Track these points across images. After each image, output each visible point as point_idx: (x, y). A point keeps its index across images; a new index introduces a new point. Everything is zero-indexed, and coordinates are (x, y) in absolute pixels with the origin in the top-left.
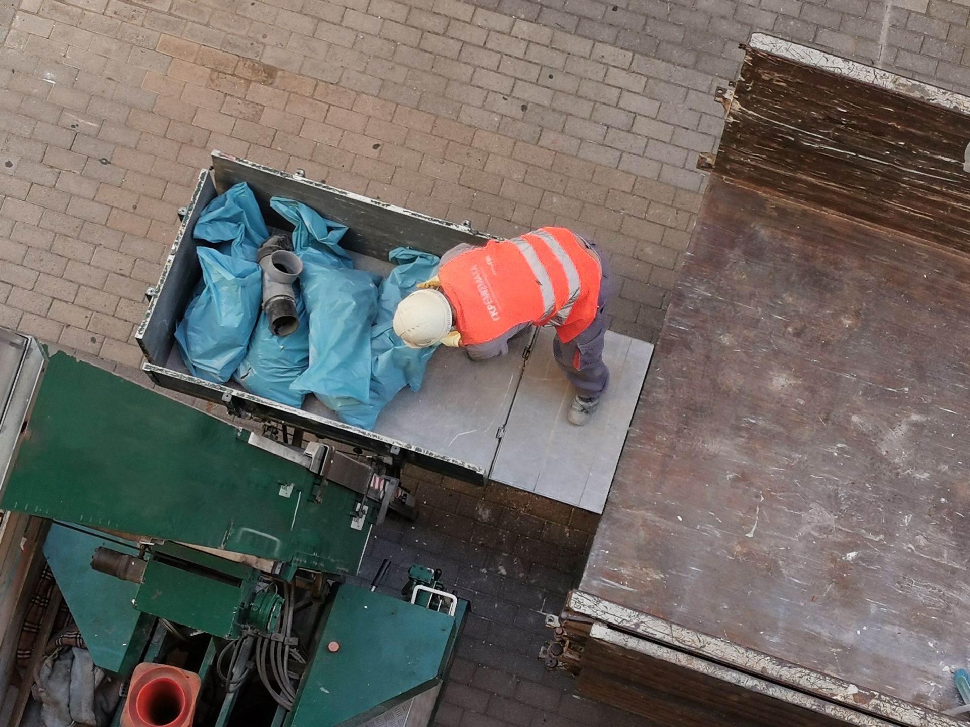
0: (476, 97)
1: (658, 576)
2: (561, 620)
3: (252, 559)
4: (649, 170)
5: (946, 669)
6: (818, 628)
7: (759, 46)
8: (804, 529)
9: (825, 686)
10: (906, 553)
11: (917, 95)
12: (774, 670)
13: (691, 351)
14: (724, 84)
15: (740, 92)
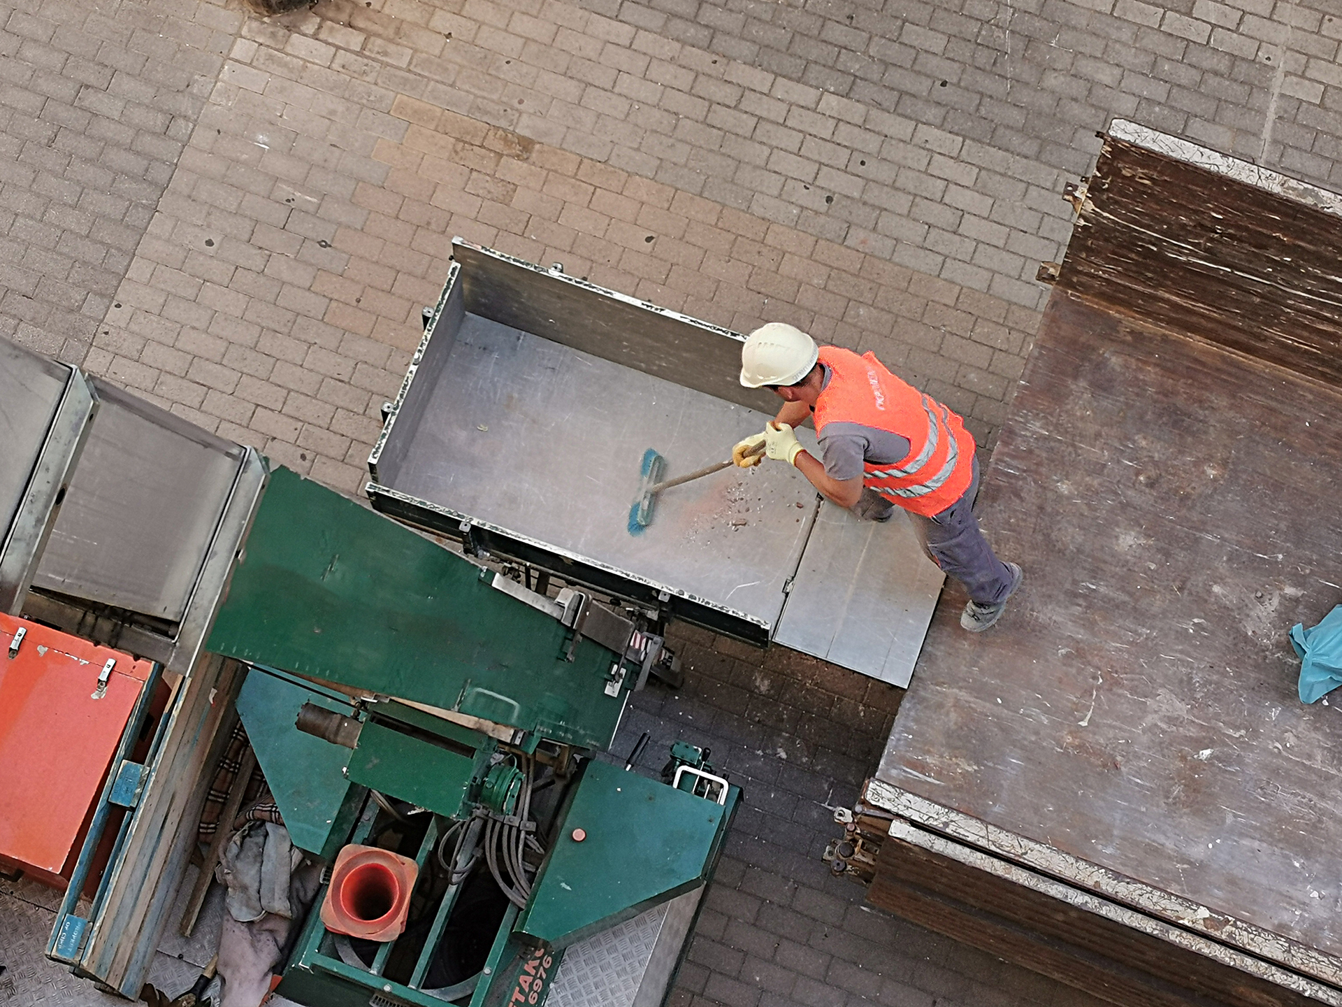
0: (773, 184)
1: (972, 768)
2: (854, 814)
3: (488, 725)
4: (978, 280)
5: (1315, 894)
6: (1162, 839)
7: (1120, 135)
8: (1149, 720)
9: (1171, 907)
10: (1272, 753)
11: (1309, 201)
12: (1109, 886)
13: (1022, 499)
14: (1076, 180)
15: (1094, 189)
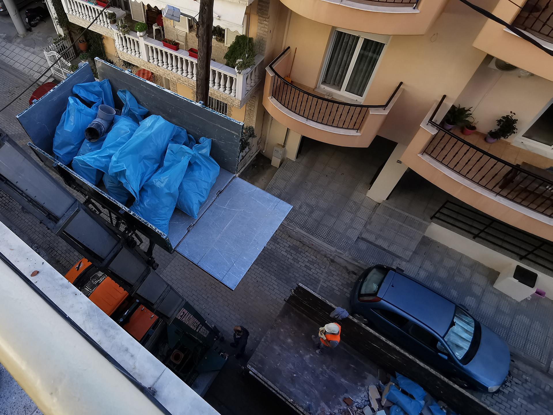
1: (261, 366)
2: (245, 368)
3: (199, 340)
4: (275, 298)
5: (308, 403)
6: (286, 386)
7: (300, 285)
8: (287, 367)
10: (304, 378)
11: (325, 301)
12: (279, 391)
14: (292, 289)
15: (295, 291)
